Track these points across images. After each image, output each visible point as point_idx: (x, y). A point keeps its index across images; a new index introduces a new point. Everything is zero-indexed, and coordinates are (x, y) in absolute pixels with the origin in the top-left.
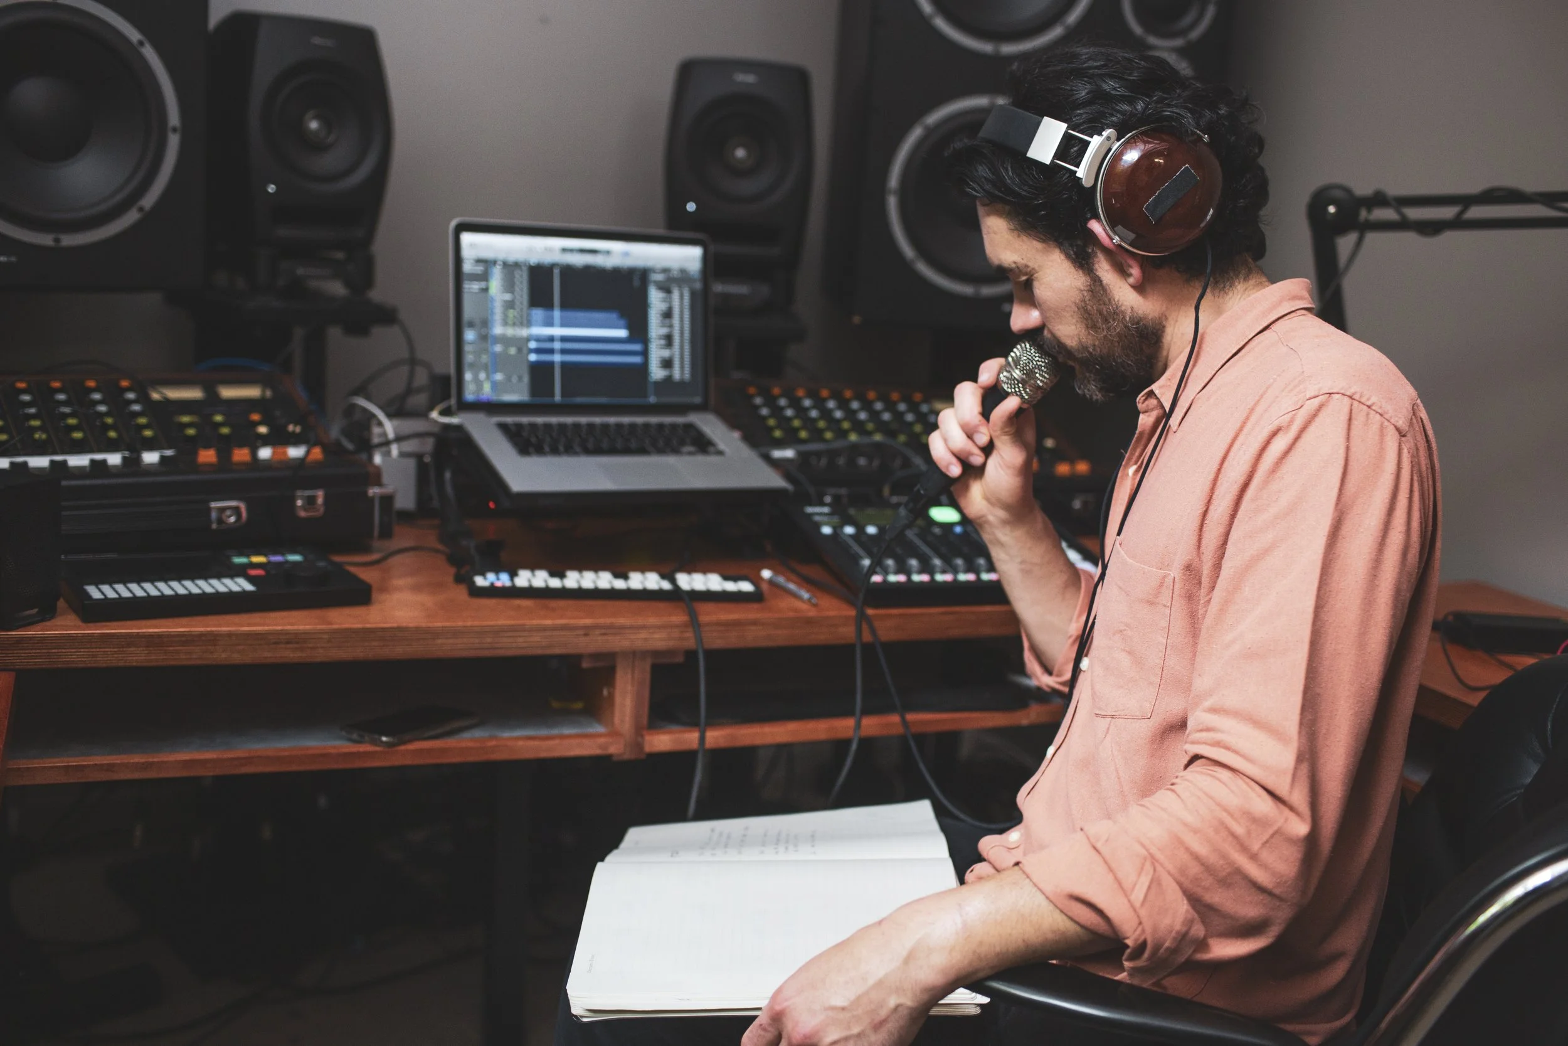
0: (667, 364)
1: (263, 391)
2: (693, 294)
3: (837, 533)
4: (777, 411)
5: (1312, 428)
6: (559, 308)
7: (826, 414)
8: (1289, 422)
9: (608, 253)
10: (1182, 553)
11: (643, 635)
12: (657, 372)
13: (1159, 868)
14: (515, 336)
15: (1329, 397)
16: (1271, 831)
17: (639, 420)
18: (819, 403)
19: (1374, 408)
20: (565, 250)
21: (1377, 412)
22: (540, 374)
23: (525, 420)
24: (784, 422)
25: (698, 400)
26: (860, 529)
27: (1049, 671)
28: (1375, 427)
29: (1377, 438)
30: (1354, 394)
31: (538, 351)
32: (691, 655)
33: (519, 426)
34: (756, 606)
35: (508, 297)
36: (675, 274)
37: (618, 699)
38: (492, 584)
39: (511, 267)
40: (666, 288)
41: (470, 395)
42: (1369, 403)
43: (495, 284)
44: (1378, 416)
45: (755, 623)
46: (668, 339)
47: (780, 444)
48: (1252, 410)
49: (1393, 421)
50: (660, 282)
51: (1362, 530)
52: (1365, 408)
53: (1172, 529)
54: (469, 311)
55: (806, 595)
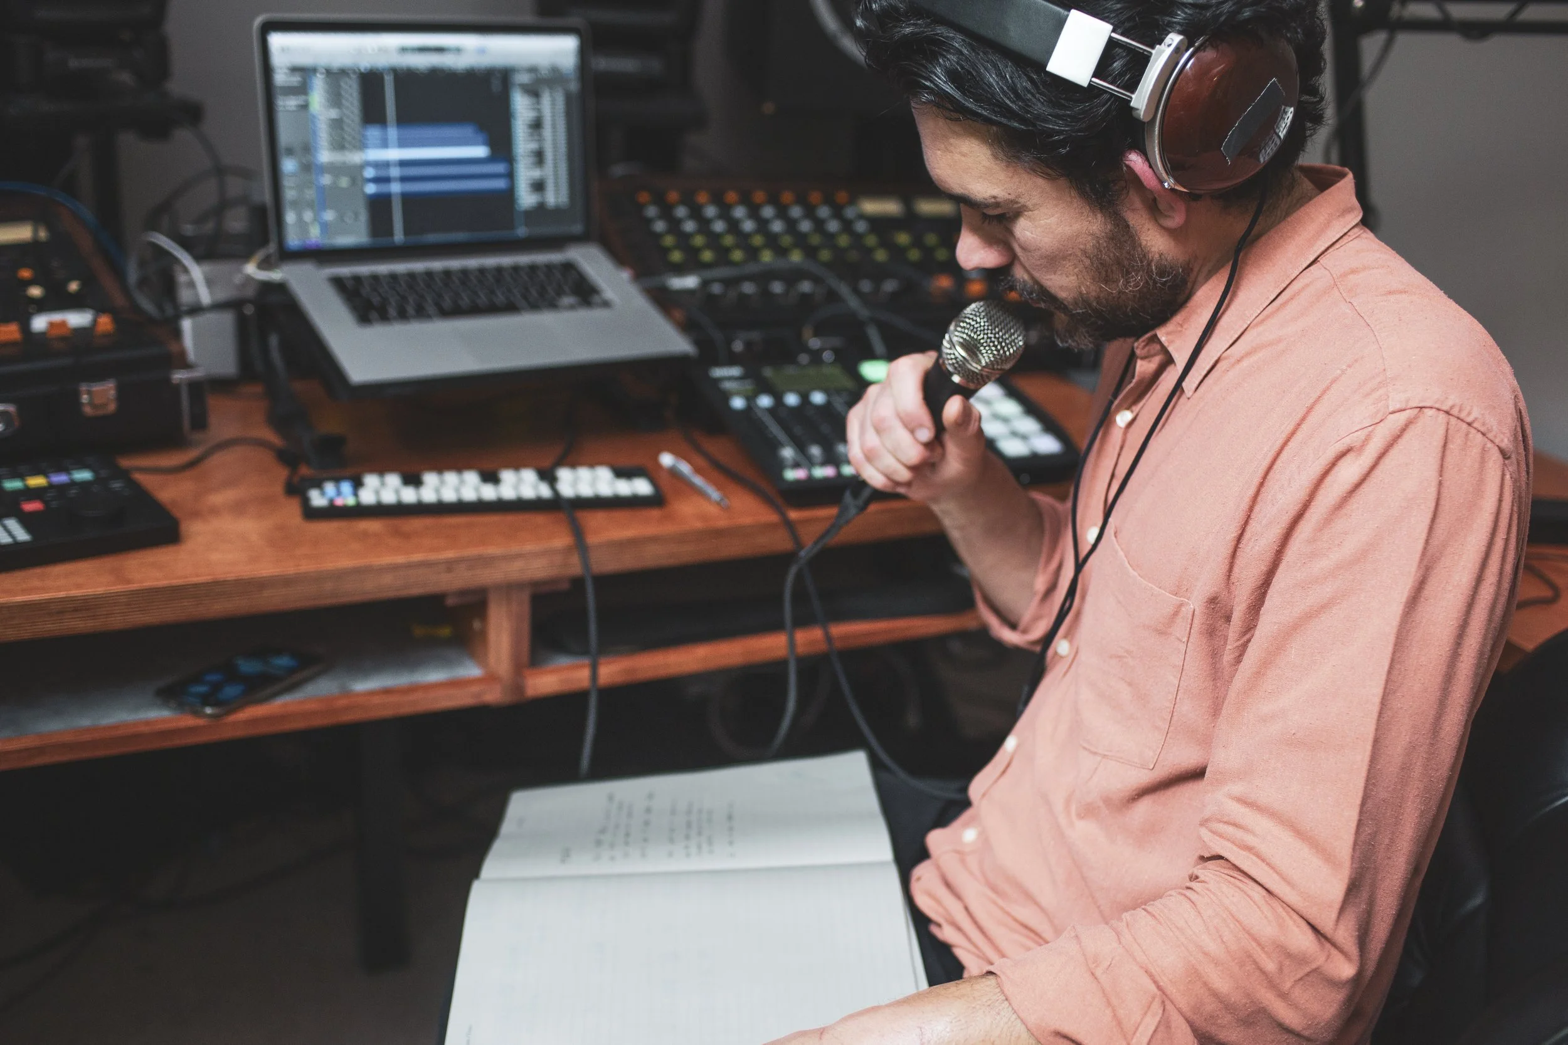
0: (538, 186)
1: (35, 231)
2: (569, 98)
3: (750, 408)
4: (674, 225)
5: (1394, 452)
6: (395, 124)
7: (734, 226)
8: (1364, 442)
9: (458, 50)
10: (1206, 582)
11: (518, 565)
12: (526, 199)
13: (1169, 1006)
14: (344, 163)
15: (1420, 411)
16: (1308, 969)
17: (506, 260)
18: (725, 213)
19: (1475, 425)
20: (404, 50)
21: (1479, 431)
22: (379, 206)
23: (364, 269)
24: (684, 240)
25: (577, 228)
26: (778, 398)
27: (1013, 626)
28: (1475, 452)
29: (1477, 465)
30: (1452, 407)
31: (376, 180)
32: (577, 583)
33: (357, 279)
34: (655, 513)
35: (334, 113)
36: (544, 72)
37: (492, 636)
38: (331, 501)
39: (335, 76)
40: (533, 92)
41: (293, 240)
42: (1469, 420)
43: (317, 98)
44: (1479, 436)
45: (654, 539)
46: (539, 157)
47: (680, 270)
48: (1310, 410)
49: (1497, 441)
50: (527, 85)
51: (1450, 588)
52: (1465, 426)
53: (1193, 547)
54: (286, 135)
55: (714, 494)
